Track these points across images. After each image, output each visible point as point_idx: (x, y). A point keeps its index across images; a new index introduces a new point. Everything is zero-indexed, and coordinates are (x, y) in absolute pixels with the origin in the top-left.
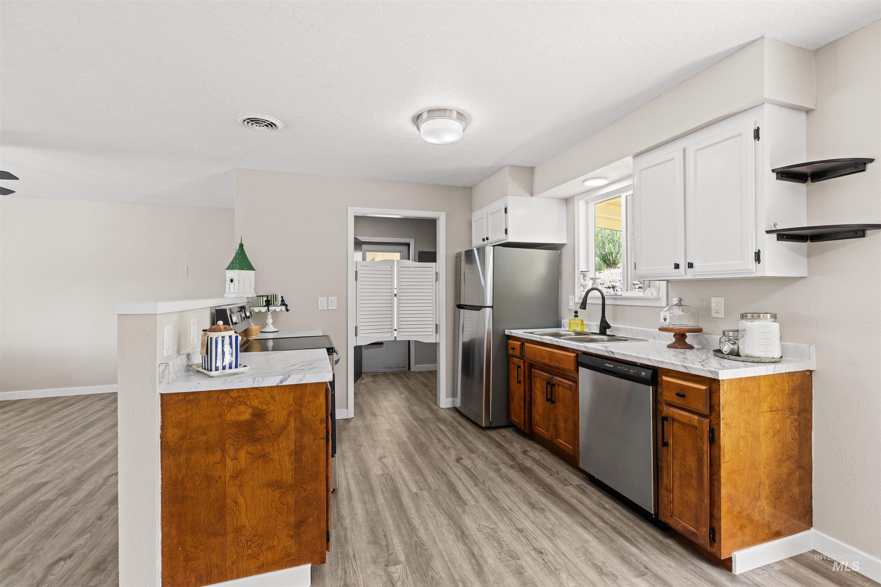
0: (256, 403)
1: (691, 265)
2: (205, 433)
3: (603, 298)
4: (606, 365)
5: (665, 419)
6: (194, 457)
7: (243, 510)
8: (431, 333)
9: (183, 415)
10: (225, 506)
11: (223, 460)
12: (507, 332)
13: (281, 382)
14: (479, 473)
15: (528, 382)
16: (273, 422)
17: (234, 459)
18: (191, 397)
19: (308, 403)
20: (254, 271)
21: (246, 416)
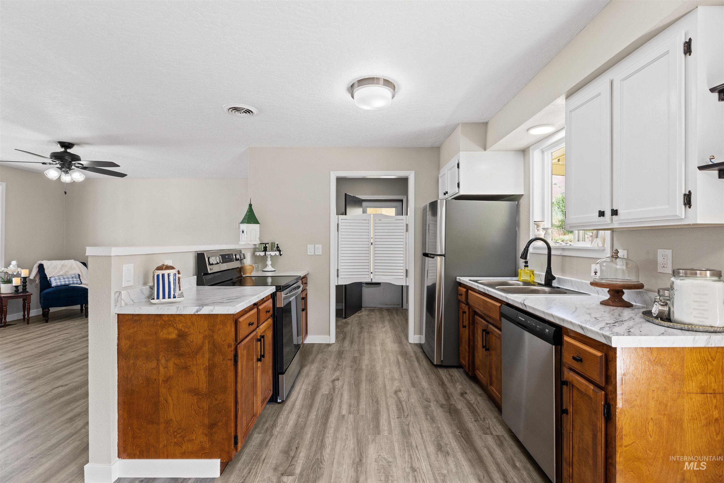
0: (180, 326)
1: (616, 213)
2: (146, 346)
3: (549, 249)
4: (520, 318)
5: (565, 383)
6: (139, 363)
7: (171, 407)
8: (402, 277)
9: (131, 331)
10: (159, 402)
11: (158, 367)
12: (459, 279)
13: (197, 312)
14: (408, 407)
15: (471, 327)
16: (192, 342)
17: (165, 368)
18: (136, 318)
19: (219, 330)
20: (259, 225)
21: (173, 336)
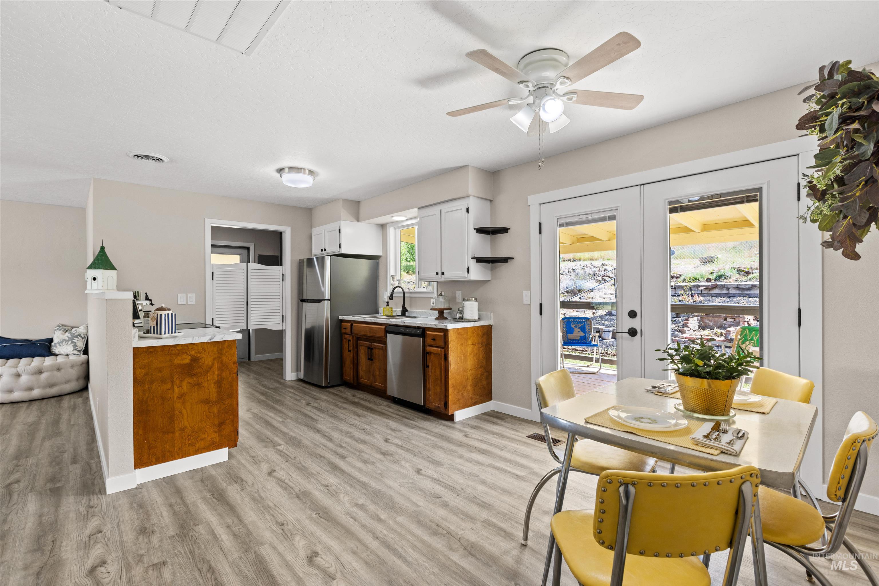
0: (193, 353)
1: (443, 273)
2: (160, 372)
3: (404, 293)
4: (401, 330)
5: (427, 353)
6: (154, 386)
7: (185, 417)
8: (279, 322)
9: (147, 361)
10: (174, 415)
11: (172, 388)
12: (341, 318)
13: (210, 340)
14: (324, 408)
15: (355, 349)
16: (204, 364)
17: (179, 387)
18: (152, 350)
19: (226, 352)
20: (116, 271)
21: (187, 360)
